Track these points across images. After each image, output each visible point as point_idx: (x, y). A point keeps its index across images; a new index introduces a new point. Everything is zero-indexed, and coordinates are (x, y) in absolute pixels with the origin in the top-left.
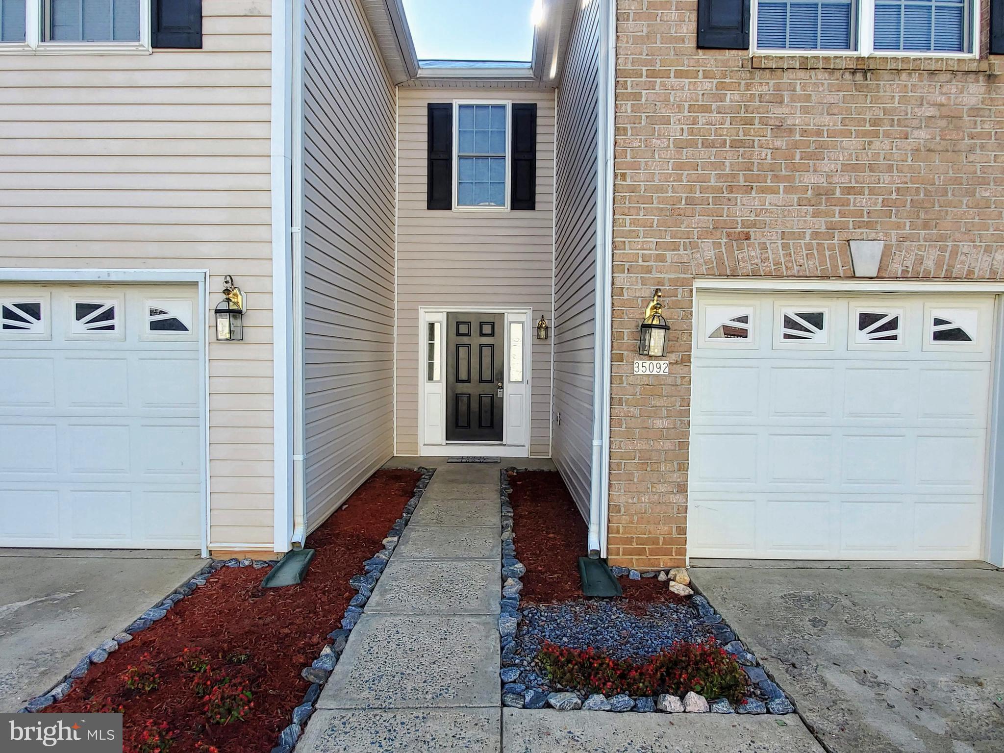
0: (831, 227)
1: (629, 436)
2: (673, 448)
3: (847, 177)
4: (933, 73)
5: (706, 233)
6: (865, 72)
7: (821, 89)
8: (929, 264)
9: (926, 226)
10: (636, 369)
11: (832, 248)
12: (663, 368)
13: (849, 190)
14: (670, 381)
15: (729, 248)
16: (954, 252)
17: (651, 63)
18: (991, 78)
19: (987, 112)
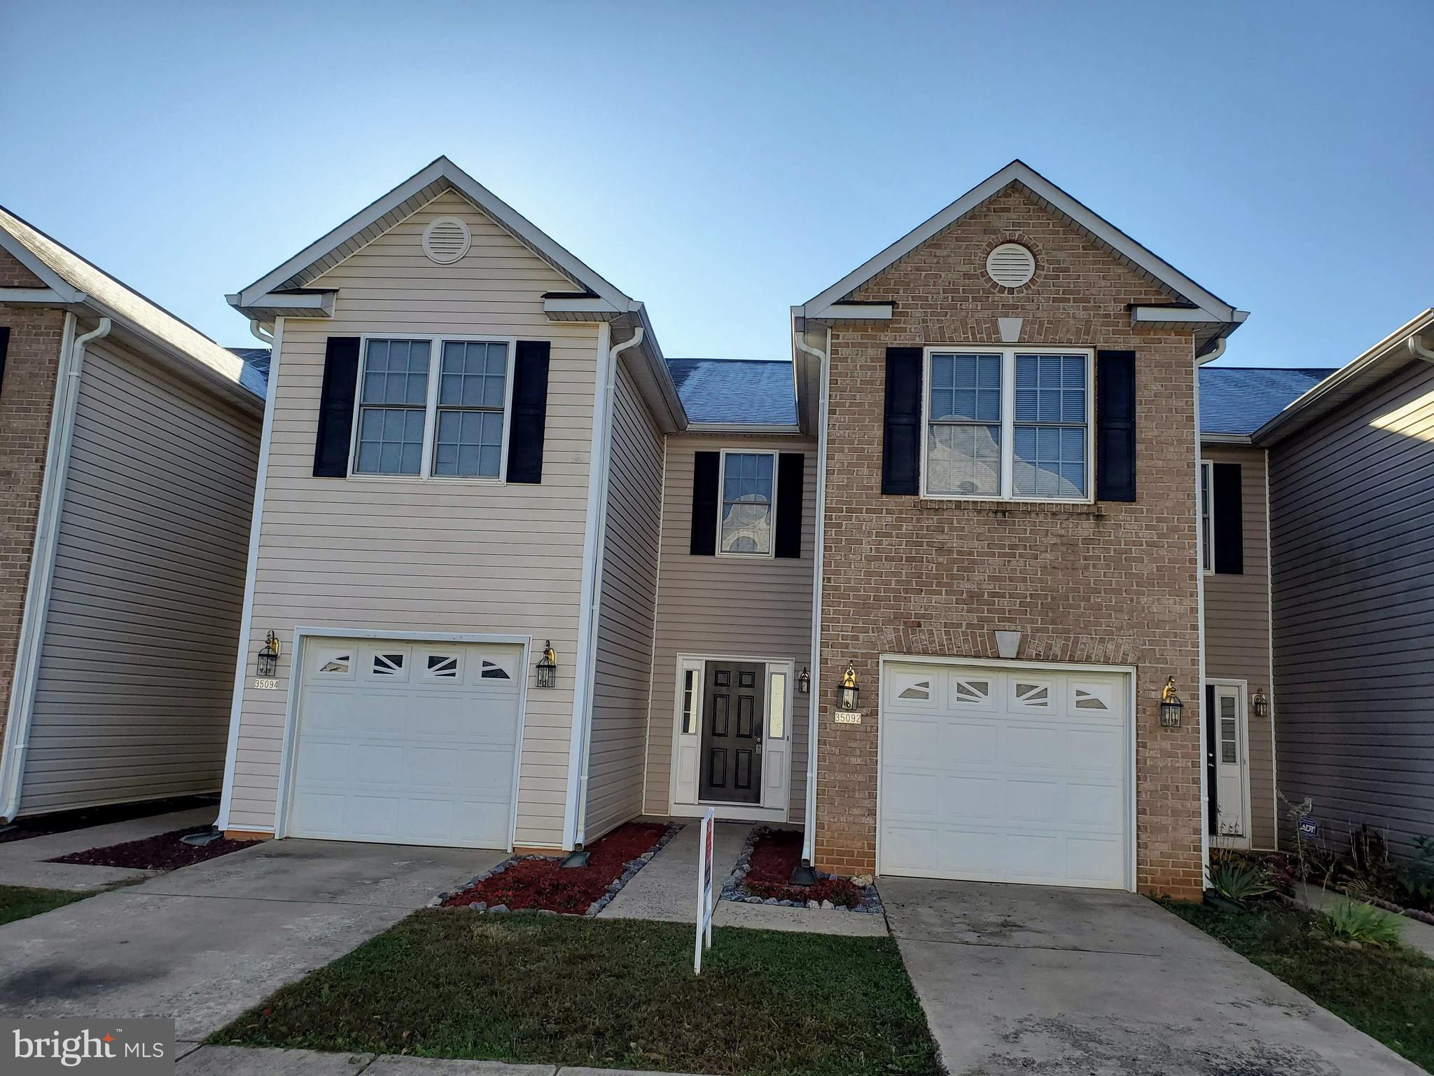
0: (981, 619)
1: (832, 769)
2: (864, 780)
3: (993, 585)
4: (1054, 514)
5: (888, 622)
6: (1004, 513)
7: (971, 523)
8: (1057, 650)
9: (1053, 622)
10: (837, 719)
11: (982, 635)
12: (856, 718)
13: (994, 595)
14: (862, 729)
15: (906, 635)
16: (1076, 642)
17: (850, 503)
18: (1099, 517)
19: (1097, 542)
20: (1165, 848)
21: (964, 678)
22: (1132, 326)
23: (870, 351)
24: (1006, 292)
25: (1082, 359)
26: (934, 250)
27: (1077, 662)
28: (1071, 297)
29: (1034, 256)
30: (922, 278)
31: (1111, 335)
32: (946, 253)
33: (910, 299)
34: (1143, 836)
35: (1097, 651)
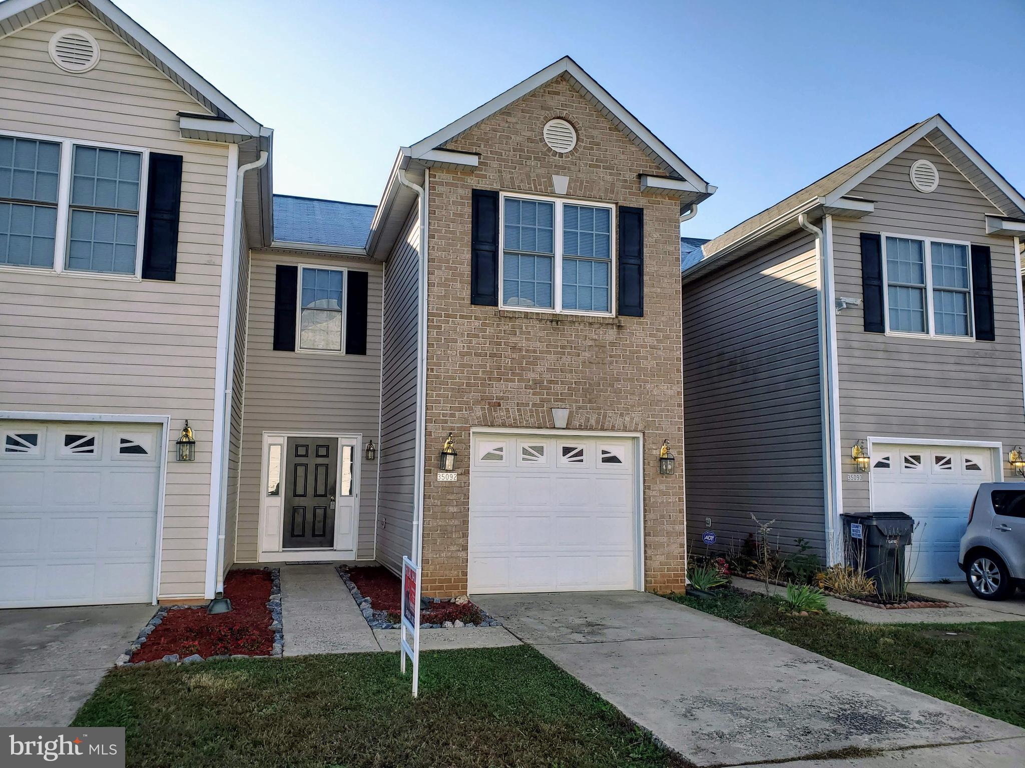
0: (542, 400)
1: (434, 517)
2: (459, 524)
3: (550, 375)
4: (591, 324)
5: (477, 402)
6: (557, 321)
7: (535, 329)
8: (593, 422)
9: (590, 402)
10: (439, 478)
11: (543, 412)
12: (454, 476)
13: (550, 382)
14: (458, 485)
15: (490, 410)
16: (605, 417)
17: (447, 310)
18: (620, 327)
19: (618, 345)
20: (662, 558)
21: (527, 444)
22: (641, 190)
23: (461, 191)
24: (557, 155)
25: (607, 211)
26: (506, 117)
27: (606, 430)
28: (602, 164)
29: (576, 131)
30: (498, 137)
31: (628, 196)
32: (514, 120)
33: (489, 153)
34: (649, 552)
35: (619, 422)
